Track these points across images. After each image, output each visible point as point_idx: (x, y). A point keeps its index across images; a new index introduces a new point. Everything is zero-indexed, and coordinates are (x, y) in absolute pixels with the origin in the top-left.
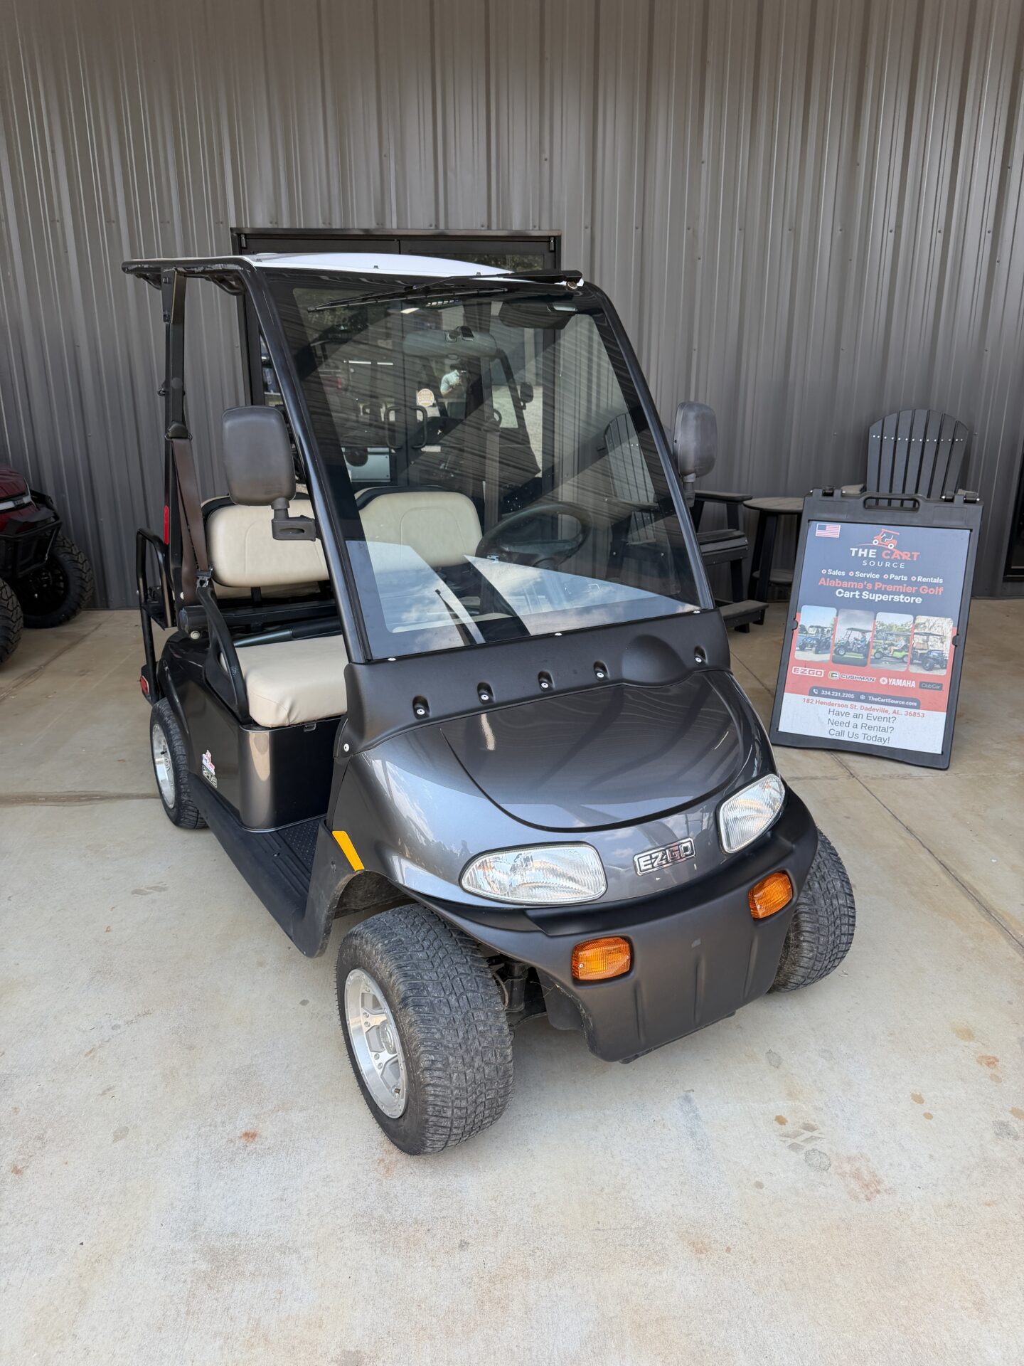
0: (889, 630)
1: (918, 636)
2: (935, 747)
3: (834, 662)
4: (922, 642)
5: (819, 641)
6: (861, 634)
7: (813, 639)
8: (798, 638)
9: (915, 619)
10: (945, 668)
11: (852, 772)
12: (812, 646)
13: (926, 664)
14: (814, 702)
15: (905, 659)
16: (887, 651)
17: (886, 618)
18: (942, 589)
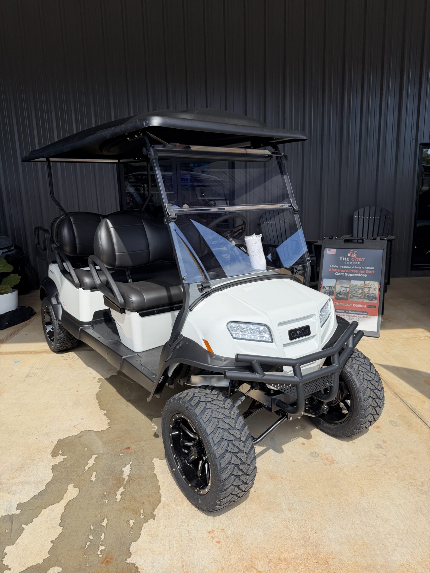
0: (355, 287)
2: (374, 329)
3: (336, 299)
4: (367, 291)
5: (330, 292)
6: (345, 289)
8: (322, 290)
9: (365, 282)
10: (377, 300)
13: (370, 298)
15: (362, 297)
16: (355, 295)
17: (354, 282)
18: (374, 271)
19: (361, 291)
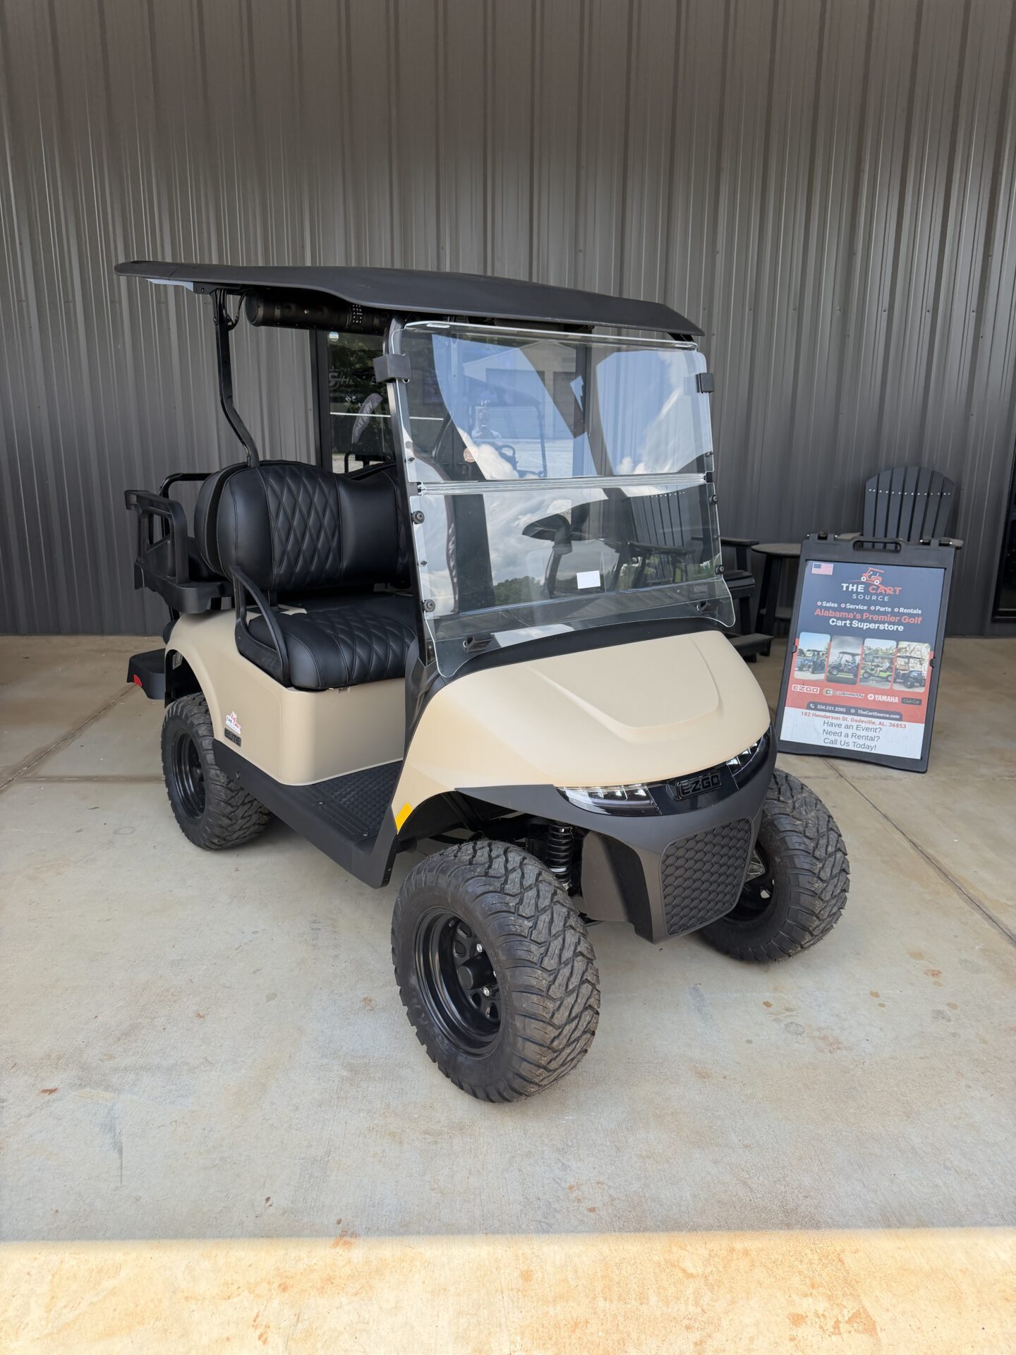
1: (900, 659)
2: (916, 754)
3: (829, 681)
4: (903, 663)
5: (814, 662)
6: (851, 657)
7: (810, 661)
8: (797, 660)
9: (898, 644)
10: (924, 686)
11: (842, 773)
12: (809, 667)
13: (908, 682)
14: (811, 715)
15: (889, 679)
16: (873, 672)
17: (872, 643)
18: (920, 619)
19: (888, 665)
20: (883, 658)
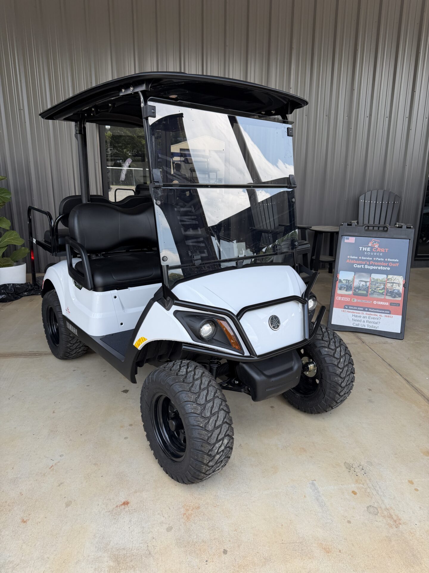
0: (376, 281)
1: (389, 284)
2: (398, 330)
3: (354, 295)
4: (390, 286)
5: (347, 286)
6: (365, 283)
7: (345, 285)
8: (338, 285)
9: (387, 277)
10: (401, 297)
11: (363, 341)
12: (344, 288)
13: (393, 295)
14: (346, 311)
15: (384, 293)
16: (376, 290)
17: (375, 276)
18: (398, 264)
19: (383, 287)
20: (380, 283)
